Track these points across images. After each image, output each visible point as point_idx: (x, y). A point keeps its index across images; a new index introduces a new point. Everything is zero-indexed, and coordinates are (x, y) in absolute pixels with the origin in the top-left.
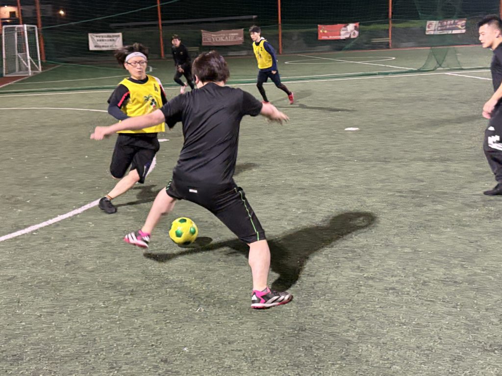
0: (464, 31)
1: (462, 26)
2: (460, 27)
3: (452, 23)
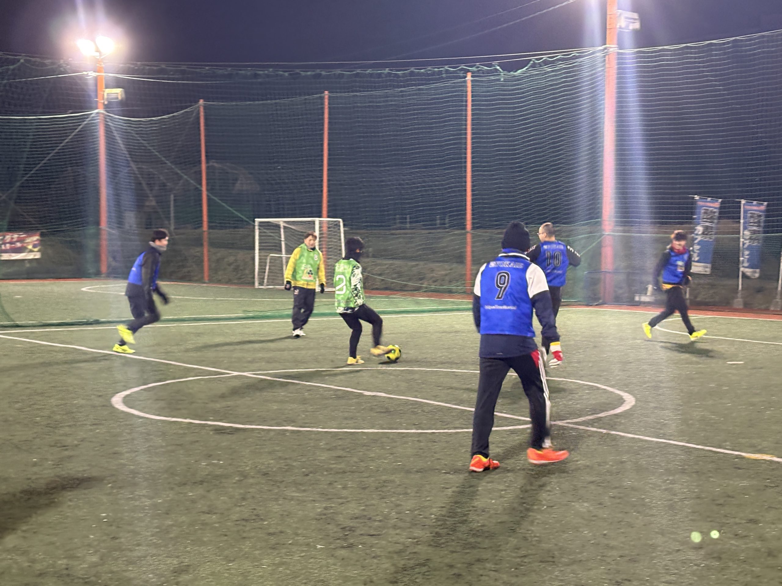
0: (38, 256)
1: (35, 246)
2: (30, 247)
3: (14, 240)
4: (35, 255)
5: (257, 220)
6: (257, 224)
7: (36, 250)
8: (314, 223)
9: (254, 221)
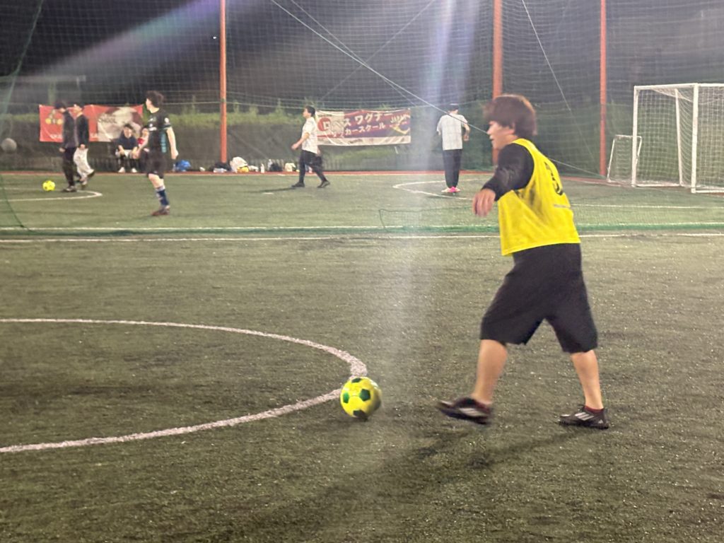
0: (407, 140)
1: (403, 128)
2: (396, 128)
3: (377, 120)
4: (403, 140)
5: (635, 87)
6: (635, 92)
7: (405, 132)
8: (692, 89)
9: (633, 89)
